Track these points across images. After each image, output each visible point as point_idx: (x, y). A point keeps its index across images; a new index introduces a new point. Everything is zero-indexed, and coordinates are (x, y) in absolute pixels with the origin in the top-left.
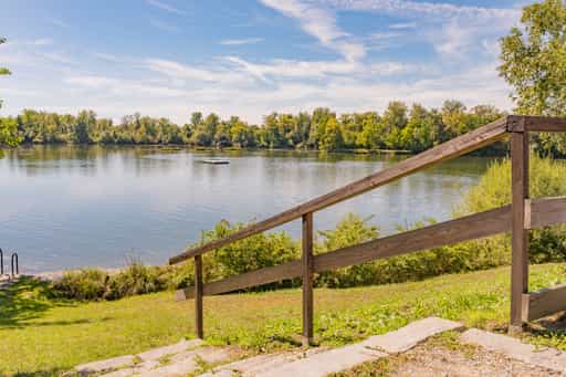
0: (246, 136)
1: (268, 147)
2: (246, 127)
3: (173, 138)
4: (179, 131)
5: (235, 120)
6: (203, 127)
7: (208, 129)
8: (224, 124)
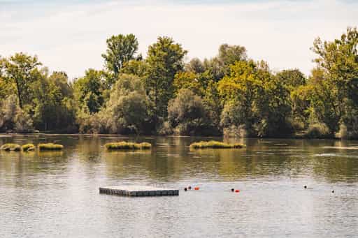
0: (263, 104)
1: (330, 138)
2: (265, 75)
3: (46, 111)
4: (65, 90)
5: (232, 56)
6: (135, 79)
7: (149, 84)
8: (197, 67)
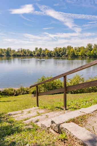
0: (49, 54)
1: (55, 56)
2: (49, 51)
3: (30, 54)
4: (32, 52)
5: (46, 49)
7: (39, 52)
8: (43, 50)
